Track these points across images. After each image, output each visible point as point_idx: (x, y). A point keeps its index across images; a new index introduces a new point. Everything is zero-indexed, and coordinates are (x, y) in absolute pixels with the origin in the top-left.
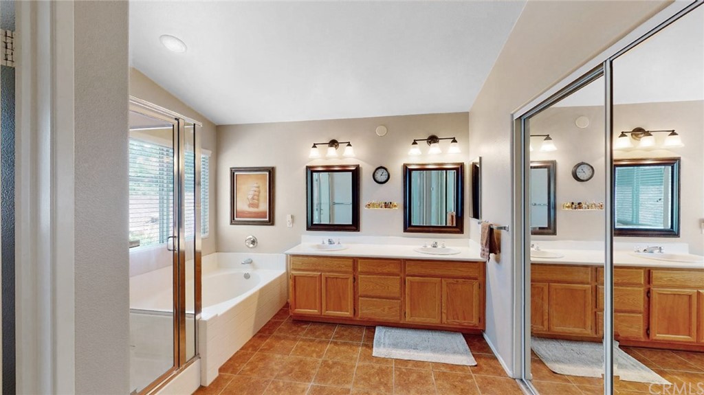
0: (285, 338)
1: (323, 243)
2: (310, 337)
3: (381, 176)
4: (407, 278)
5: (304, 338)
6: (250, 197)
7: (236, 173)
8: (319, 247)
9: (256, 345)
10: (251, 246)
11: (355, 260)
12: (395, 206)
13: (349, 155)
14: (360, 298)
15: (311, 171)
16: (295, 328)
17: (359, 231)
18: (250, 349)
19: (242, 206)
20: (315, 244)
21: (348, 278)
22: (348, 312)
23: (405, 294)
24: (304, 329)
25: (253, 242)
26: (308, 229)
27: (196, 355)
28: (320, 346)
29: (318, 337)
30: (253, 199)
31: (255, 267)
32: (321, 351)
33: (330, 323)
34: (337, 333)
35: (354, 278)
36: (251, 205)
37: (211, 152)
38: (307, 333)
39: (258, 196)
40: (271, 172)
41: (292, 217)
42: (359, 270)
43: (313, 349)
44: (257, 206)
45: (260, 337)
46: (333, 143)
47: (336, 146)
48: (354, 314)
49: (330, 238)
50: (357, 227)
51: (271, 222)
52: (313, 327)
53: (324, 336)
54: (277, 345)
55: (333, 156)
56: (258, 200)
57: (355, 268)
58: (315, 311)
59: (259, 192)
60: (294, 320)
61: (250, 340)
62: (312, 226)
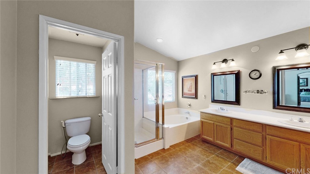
0: (196, 145)
1: (219, 109)
2: (206, 149)
3: (255, 75)
4: (267, 136)
5: (204, 148)
6: (188, 87)
7: (184, 78)
8: (216, 110)
9: (184, 143)
10: (189, 107)
11: (232, 119)
12: (265, 93)
13: (233, 66)
14: (235, 140)
15: (214, 75)
16: (201, 143)
17: (240, 105)
18: (182, 144)
19: (186, 91)
20: (215, 109)
21: (228, 128)
22: (228, 144)
23: (266, 145)
24: (205, 145)
25: (190, 105)
26: (212, 102)
27: (163, 138)
28: (209, 154)
29: (210, 150)
30: (189, 88)
31: (190, 116)
32: (209, 156)
33: (219, 147)
34: (220, 152)
35: (231, 128)
36: (189, 91)
37: (175, 71)
38: (206, 147)
39: (191, 87)
40: (196, 77)
41: (205, 96)
42: (234, 125)
43: (206, 153)
44: (191, 91)
45: (187, 141)
46: (225, 61)
47: (226, 62)
48: (232, 146)
49: (222, 107)
50: (238, 103)
51: (196, 97)
52: (210, 146)
53: (213, 151)
54: (192, 146)
55: (224, 67)
56: (191, 88)
57: (231, 124)
58: (211, 139)
59: (192, 85)
60: (203, 140)
61: (183, 141)
62: (214, 101)
